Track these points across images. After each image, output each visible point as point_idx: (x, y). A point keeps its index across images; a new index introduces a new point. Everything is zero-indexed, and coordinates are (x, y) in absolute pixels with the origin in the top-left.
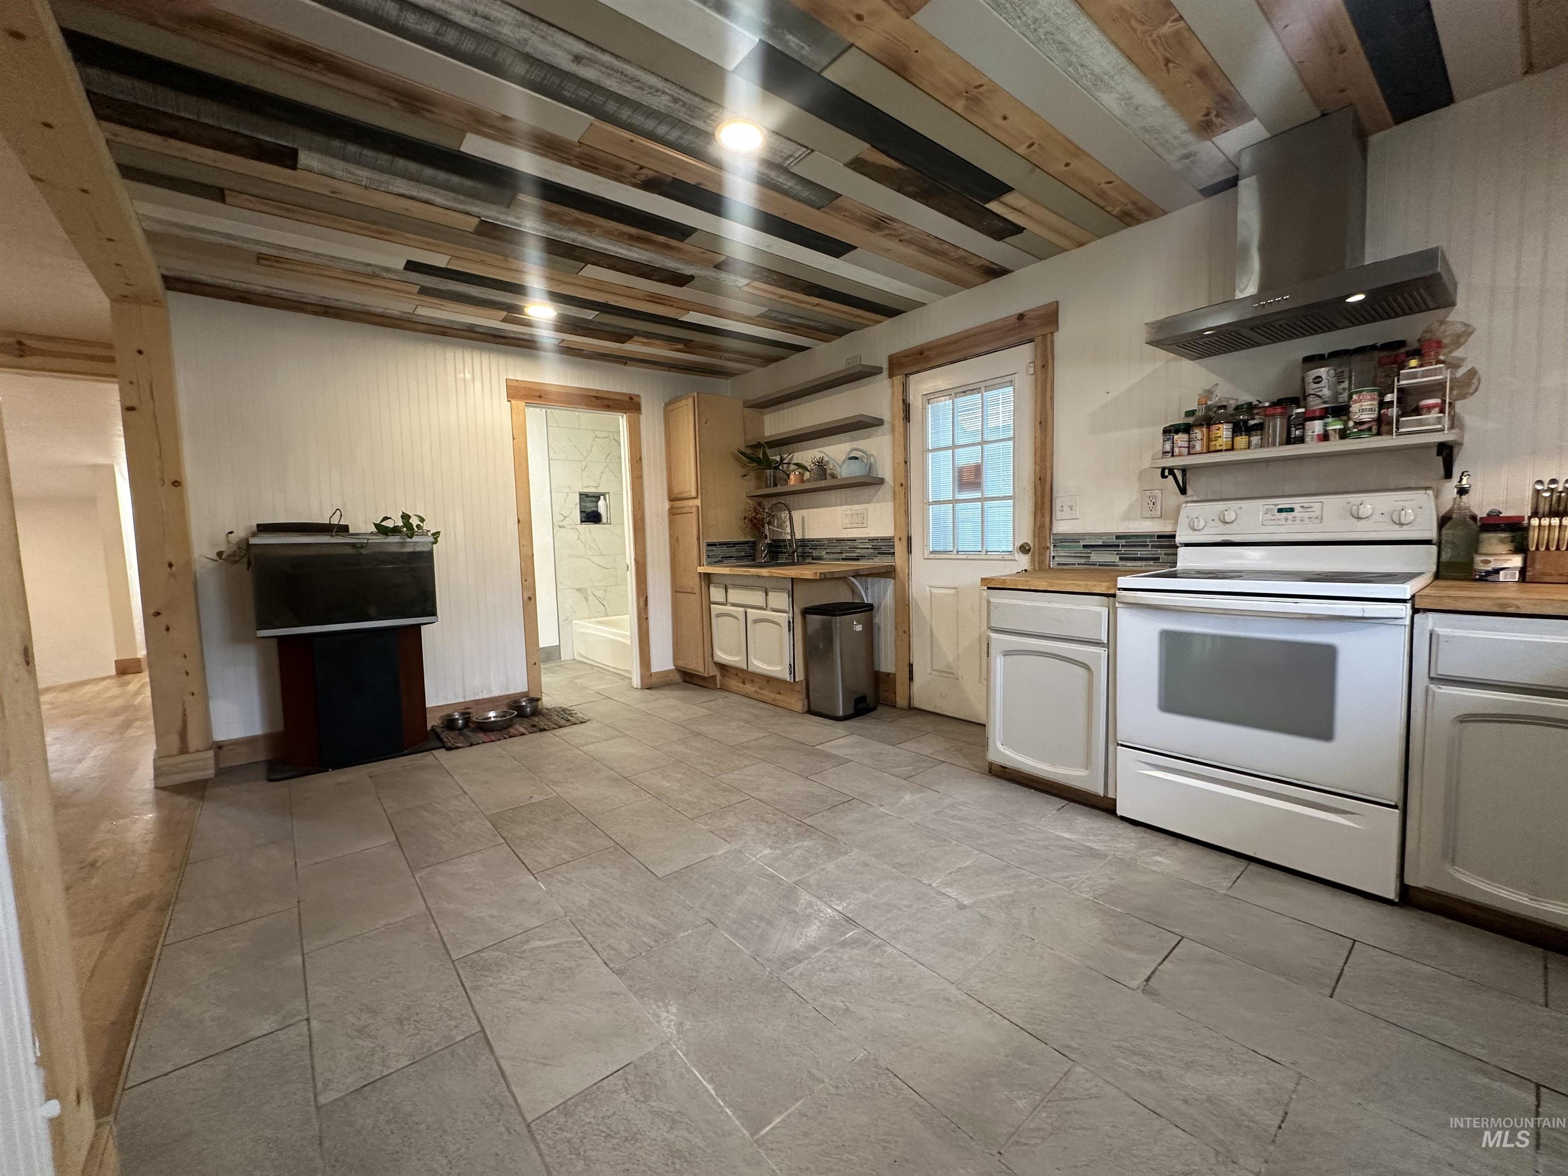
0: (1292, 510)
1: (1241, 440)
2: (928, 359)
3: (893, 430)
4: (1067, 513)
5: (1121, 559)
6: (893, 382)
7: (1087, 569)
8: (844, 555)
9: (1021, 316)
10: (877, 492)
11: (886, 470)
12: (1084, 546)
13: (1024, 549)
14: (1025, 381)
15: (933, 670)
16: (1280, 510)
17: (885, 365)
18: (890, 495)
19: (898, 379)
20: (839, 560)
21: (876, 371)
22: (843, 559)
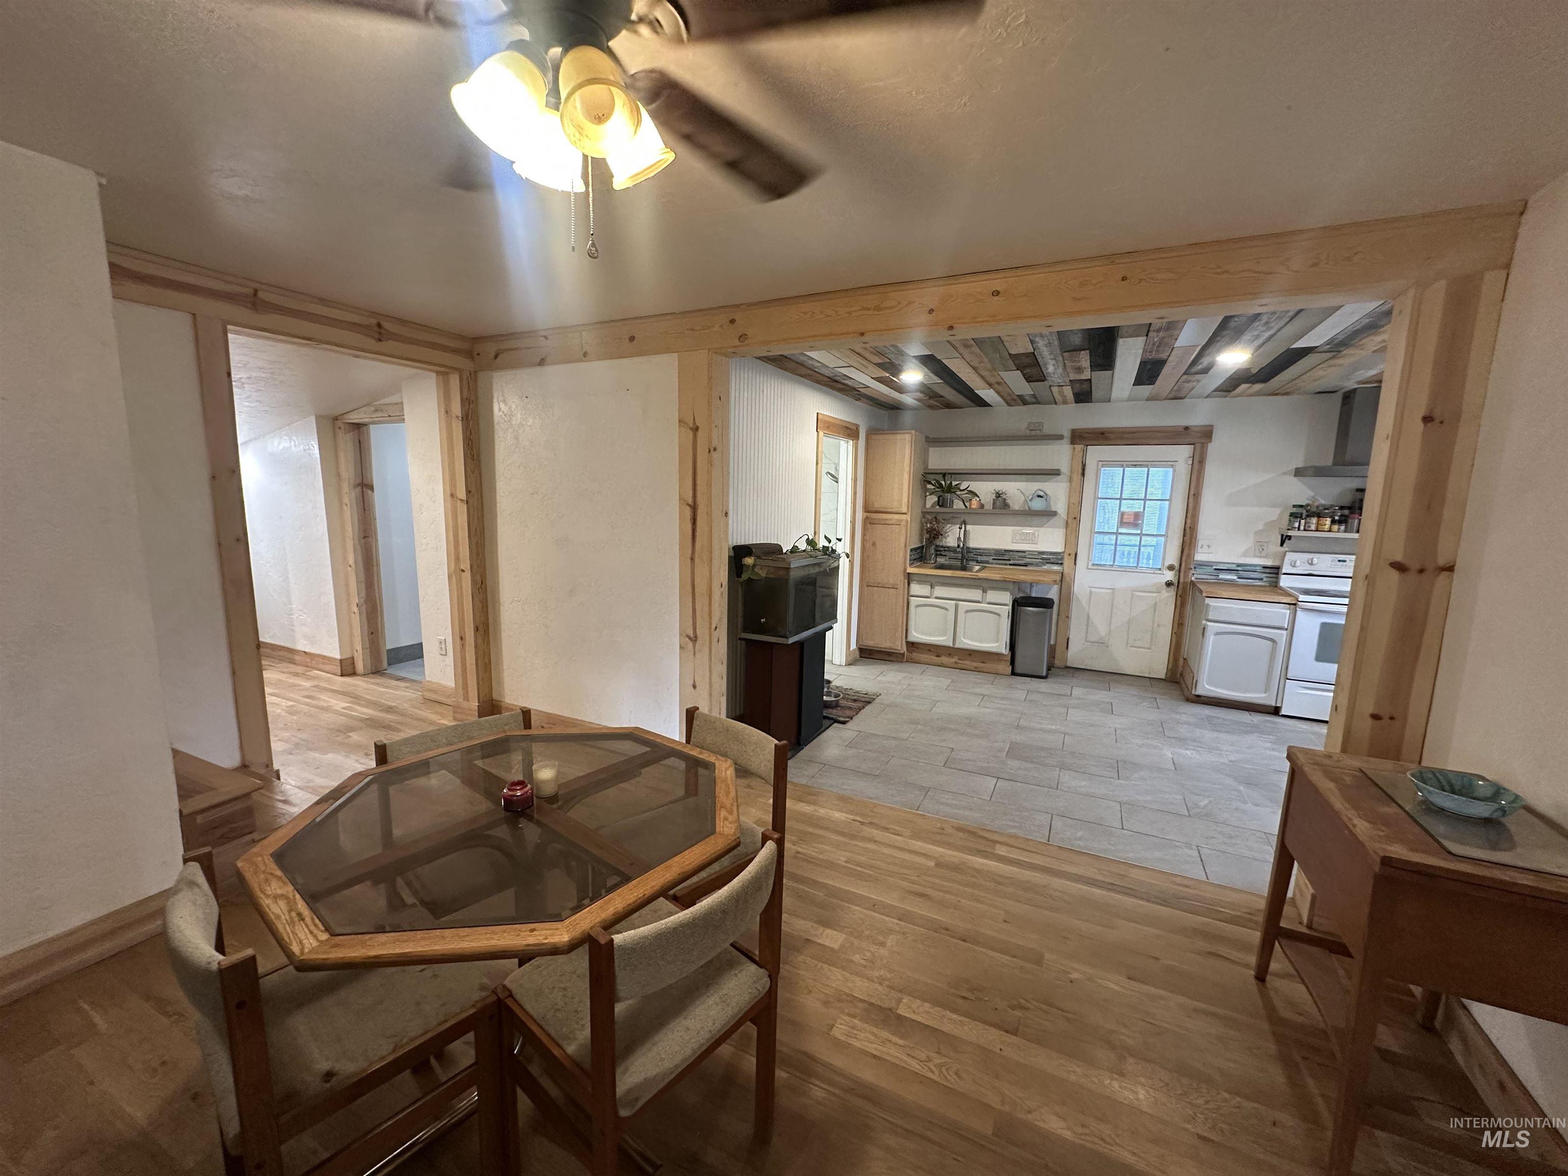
0: (1345, 561)
1: (1335, 527)
2: (1107, 439)
3: (1071, 480)
4: (1205, 549)
5: (1239, 578)
6: (1074, 448)
7: (1215, 583)
8: (1011, 562)
9: (1187, 428)
10: (1050, 520)
11: (1060, 505)
12: (1216, 569)
13: (1171, 568)
14: (1183, 467)
15: (1087, 641)
16: (1339, 561)
17: (1067, 434)
18: (1062, 523)
19: (1079, 447)
20: (1006, 565)
21: (1060, 437)
22: (1010, 565)
